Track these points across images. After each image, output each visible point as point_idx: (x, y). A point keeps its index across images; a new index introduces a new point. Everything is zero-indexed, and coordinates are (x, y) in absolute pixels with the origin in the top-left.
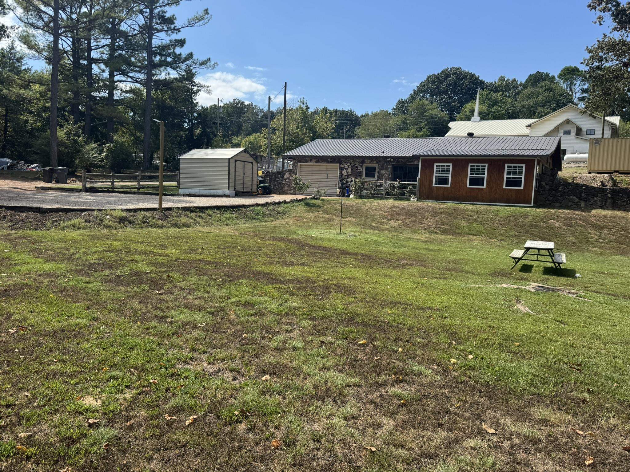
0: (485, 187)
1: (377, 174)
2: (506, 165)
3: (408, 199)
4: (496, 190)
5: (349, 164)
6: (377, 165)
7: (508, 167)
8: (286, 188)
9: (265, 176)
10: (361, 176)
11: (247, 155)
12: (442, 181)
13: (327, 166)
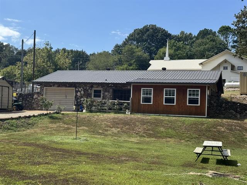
0: (175, 104)
1: (102, 95)
2: (188, 90)
3: (125, 113)
4: (182, 106)
5: (82, 88)
6: (102, 89)
7: (189, 91)
8: (35, 106)
9: (19, 97)
10: (90, 97)
11: (4, 81)
12: (147, 100)
13: (65, 89)
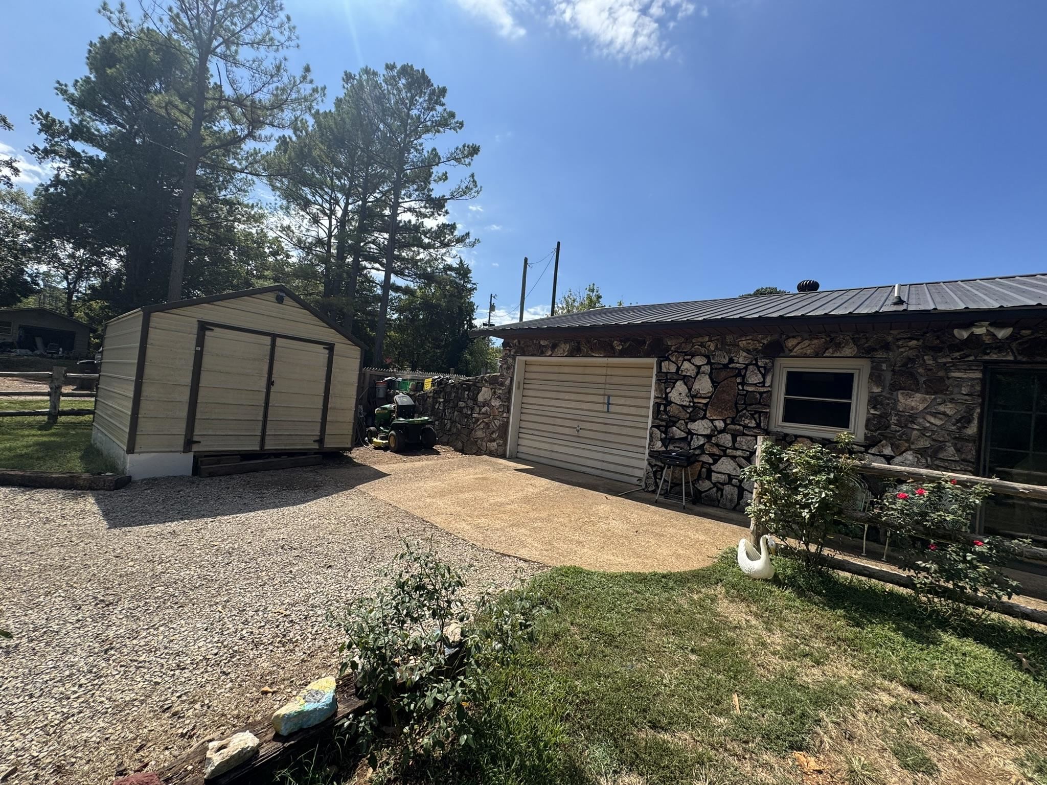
1: (860, 411)
5: (699, 361)
11: (293, 311)
13: (607, 366)
